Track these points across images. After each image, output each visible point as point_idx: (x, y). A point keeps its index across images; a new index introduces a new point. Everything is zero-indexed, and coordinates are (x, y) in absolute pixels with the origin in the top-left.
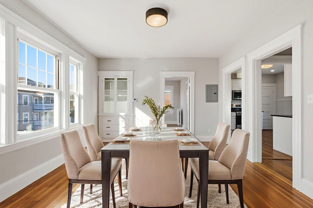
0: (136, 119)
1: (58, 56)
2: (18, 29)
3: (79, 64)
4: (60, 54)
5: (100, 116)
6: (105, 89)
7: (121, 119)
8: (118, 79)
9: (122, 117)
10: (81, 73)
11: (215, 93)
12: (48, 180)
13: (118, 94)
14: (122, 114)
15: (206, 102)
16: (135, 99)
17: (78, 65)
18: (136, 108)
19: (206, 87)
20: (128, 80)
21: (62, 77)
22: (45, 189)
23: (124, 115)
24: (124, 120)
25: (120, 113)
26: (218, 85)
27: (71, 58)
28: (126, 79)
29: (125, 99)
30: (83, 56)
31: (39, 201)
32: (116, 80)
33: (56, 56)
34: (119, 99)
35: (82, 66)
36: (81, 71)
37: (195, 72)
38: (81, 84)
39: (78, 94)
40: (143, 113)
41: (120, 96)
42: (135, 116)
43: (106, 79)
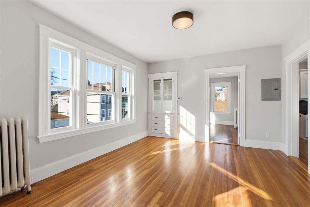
0: (181, 117)
1: (114, 67)
2: (87, 53)
3: (131, 70)
4: (116, 65)
5: (149, 113)
6: (154, 89)
7: (166, 116)
8: (164, 80)
9: (167, 114)
10: (133, 77)
11: (275, 89)
12: (104, 158)
13: (164, 93)
14: (168, 112)
15: (262, 100)
16: (179, 98)
17: (130, 72)
18: (181, 107)
19: (262, 82)
20: (173, 81)
21: (117, 82)
22: (100, 163)
23: (169, 113)
24: (169, 118)
25: (166, 111)
26: (280, 79)
27: (123, 66)
28: (171, 79)
29: (170, 98)
30: (134, 64)
31: (94, 170)
32: (162, 81)
33: (113, 67)
34: (165, 99)
35: (133, 72)
36: (132, 76)
37: (245, 66)
38: (132, 87)
39: (130, 94)
40: (187, 111)
41: (166, 95)
42: (179, 114)
43: (154, 81)
